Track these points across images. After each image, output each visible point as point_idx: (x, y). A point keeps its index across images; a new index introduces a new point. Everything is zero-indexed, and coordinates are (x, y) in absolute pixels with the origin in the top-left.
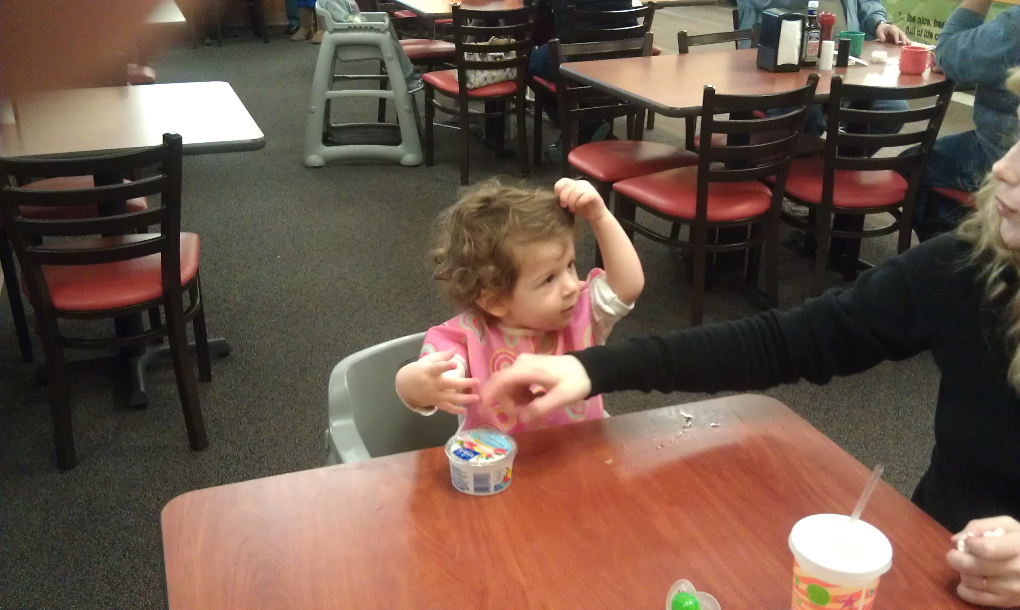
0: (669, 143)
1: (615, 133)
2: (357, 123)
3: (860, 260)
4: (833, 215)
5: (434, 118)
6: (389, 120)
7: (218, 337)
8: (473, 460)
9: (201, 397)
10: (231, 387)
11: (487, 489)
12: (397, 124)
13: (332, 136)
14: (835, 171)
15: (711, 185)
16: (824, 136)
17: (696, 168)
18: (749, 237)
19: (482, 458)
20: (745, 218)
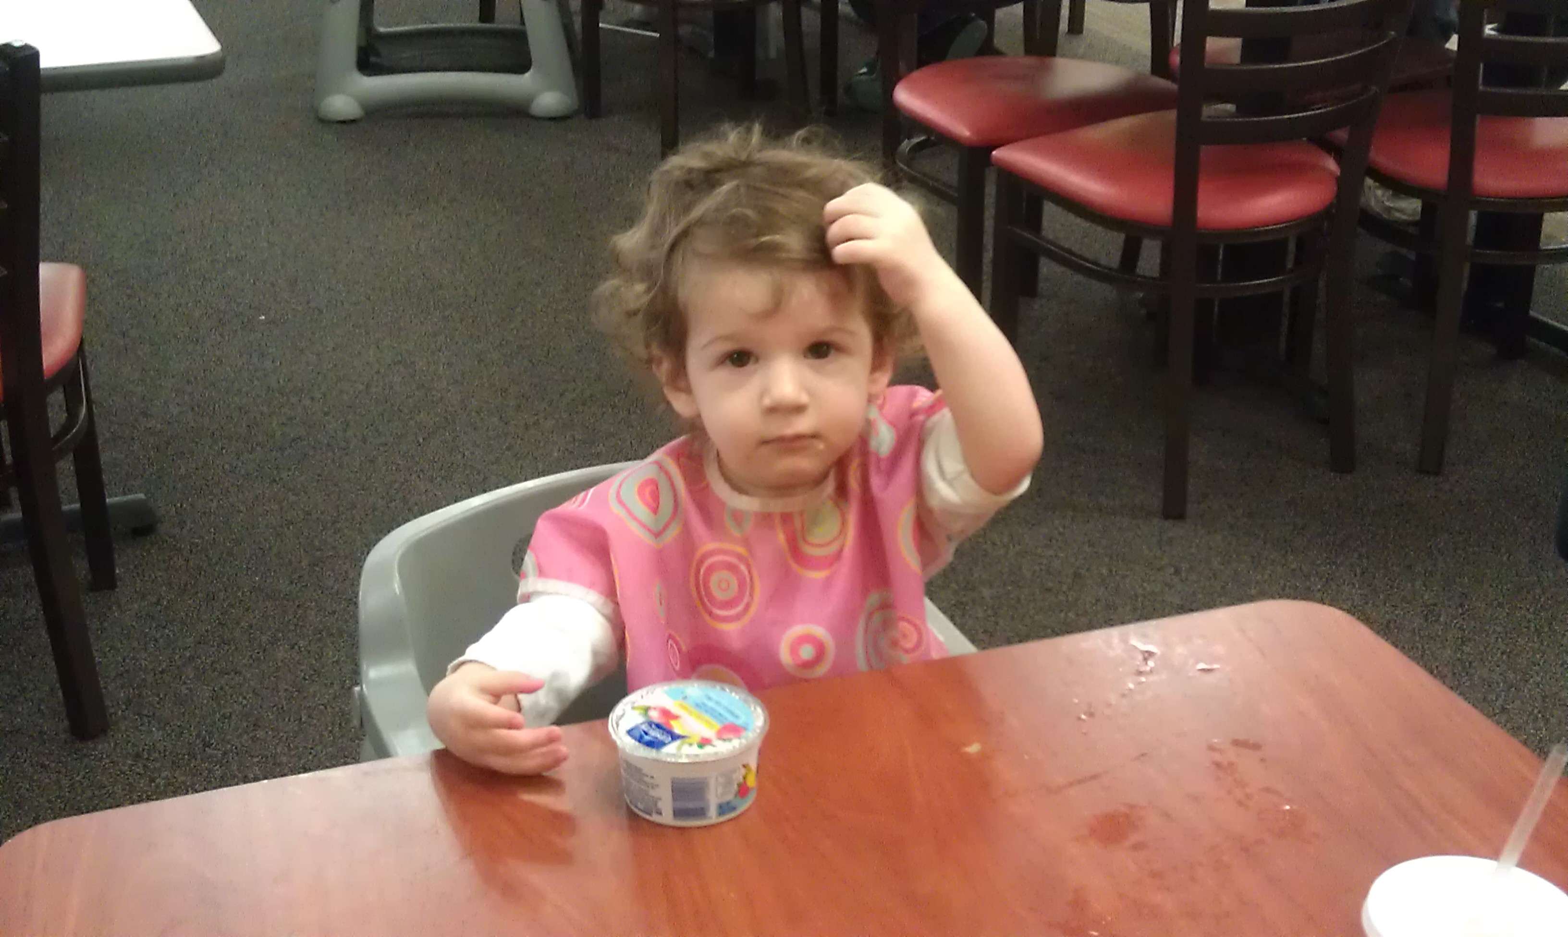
0: (1117, 62)
1: (998, 42)
2: (435, 26)
3: (1532, 313)
4: (1473, 216)
5: (602, 14)
6: (503, 19)
7: (130, 491)
8: (671, 749)
9: (93, 624)
10: (158, 603)
11: (701, 812)
12: (521, 27)
13: (378, 55)
14: (1478, 117)
15: (1206, 151)
16: (1453, 44)
17: (1172, 115)
18: (1290, 265)
19: (691, 745)
20: (1278, 224)
